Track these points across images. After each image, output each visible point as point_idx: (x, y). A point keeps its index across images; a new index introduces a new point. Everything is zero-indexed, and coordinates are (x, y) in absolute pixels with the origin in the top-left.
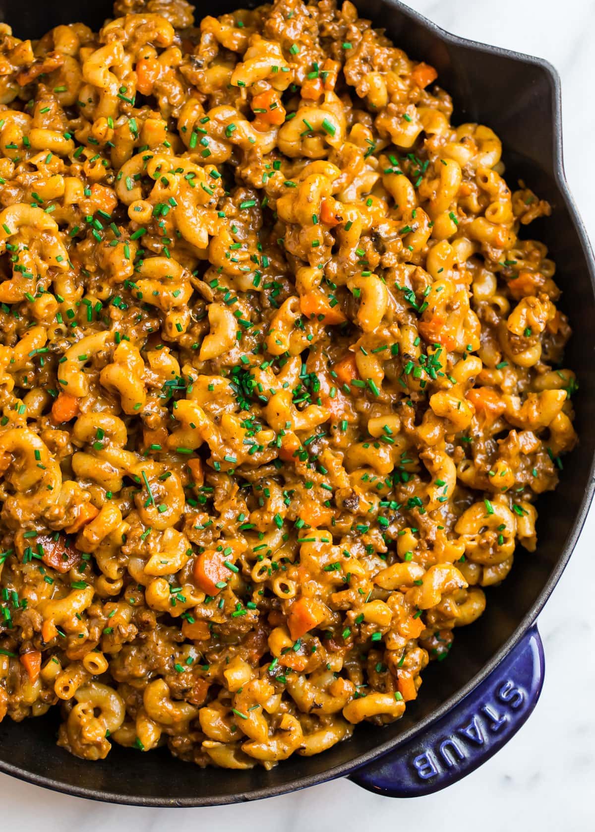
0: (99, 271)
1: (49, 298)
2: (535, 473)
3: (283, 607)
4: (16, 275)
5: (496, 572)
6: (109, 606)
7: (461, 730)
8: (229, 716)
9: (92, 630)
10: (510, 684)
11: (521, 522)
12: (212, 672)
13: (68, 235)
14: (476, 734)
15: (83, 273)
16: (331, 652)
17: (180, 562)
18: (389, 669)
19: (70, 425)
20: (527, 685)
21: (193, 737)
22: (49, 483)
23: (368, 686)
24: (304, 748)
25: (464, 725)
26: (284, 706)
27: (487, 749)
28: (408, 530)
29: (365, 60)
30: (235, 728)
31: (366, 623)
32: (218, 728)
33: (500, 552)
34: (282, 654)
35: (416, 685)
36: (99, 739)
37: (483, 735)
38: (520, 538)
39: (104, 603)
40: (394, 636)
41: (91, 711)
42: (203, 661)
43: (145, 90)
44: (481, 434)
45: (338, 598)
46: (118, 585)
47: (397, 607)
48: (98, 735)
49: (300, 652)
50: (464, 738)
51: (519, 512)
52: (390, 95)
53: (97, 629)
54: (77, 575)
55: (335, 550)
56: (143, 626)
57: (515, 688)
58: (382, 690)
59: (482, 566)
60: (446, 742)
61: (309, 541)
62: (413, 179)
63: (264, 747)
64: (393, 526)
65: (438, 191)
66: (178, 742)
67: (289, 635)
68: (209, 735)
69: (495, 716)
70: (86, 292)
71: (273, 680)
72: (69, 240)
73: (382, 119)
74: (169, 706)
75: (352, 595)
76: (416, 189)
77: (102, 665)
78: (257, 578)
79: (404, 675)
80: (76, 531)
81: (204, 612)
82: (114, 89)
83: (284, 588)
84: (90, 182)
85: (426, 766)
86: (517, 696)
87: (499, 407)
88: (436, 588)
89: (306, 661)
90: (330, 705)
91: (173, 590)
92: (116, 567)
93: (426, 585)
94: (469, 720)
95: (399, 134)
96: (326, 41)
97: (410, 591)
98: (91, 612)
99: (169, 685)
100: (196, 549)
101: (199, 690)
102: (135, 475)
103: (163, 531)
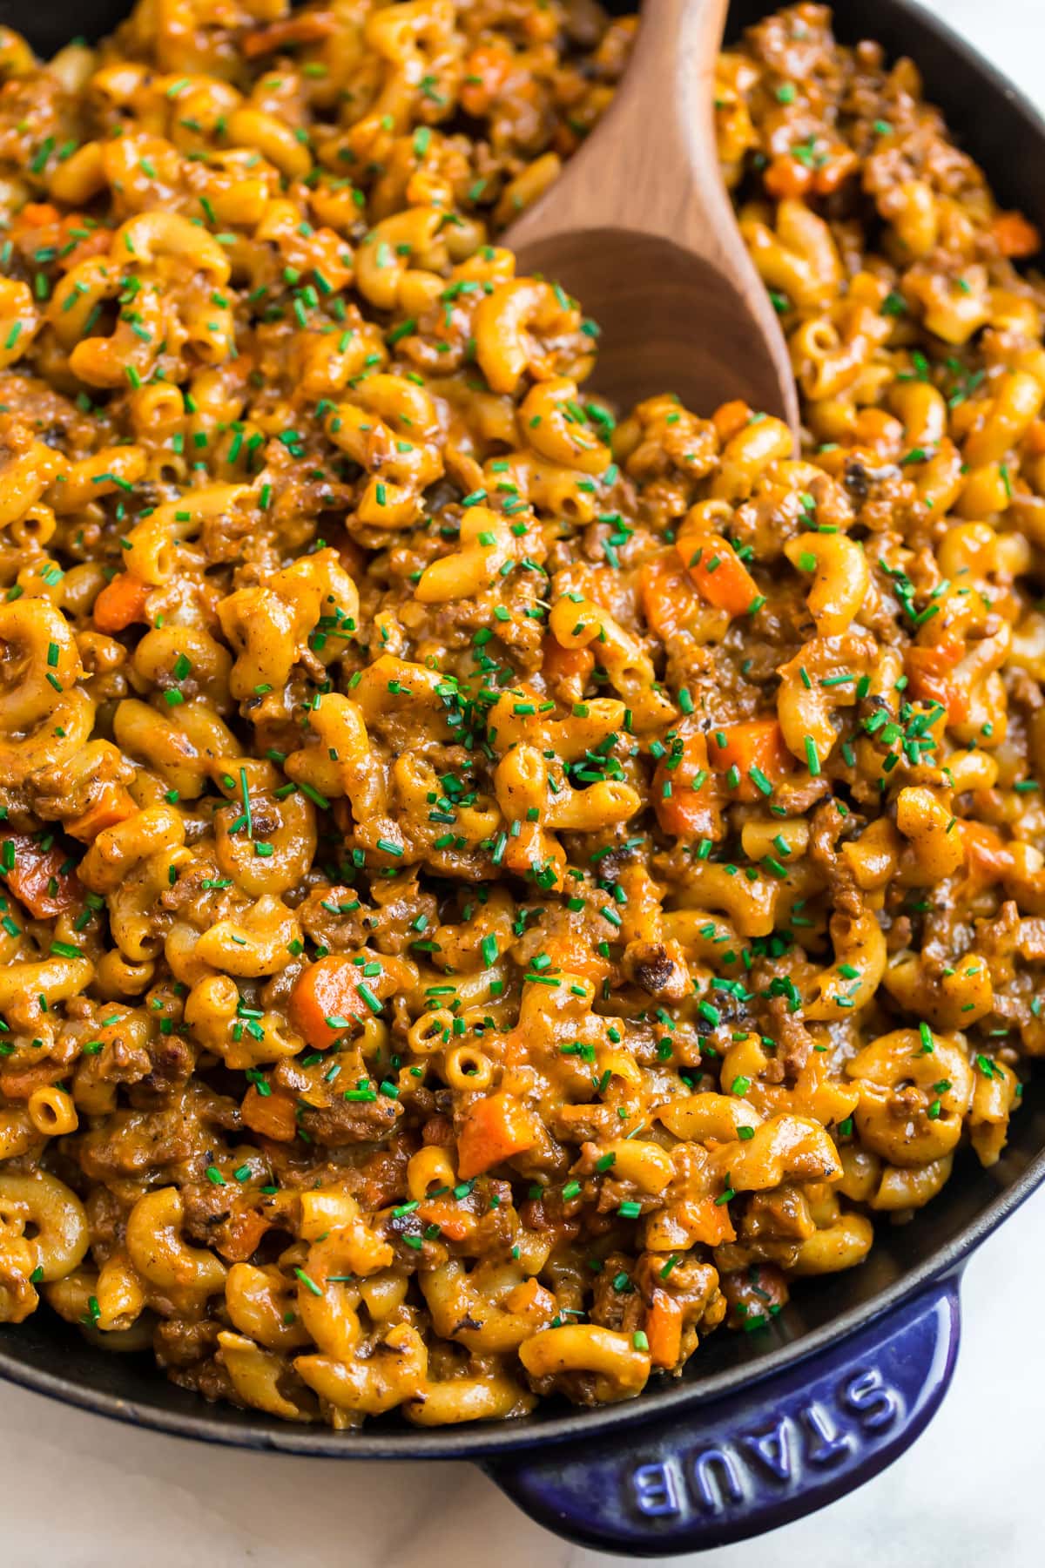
0: (281, 382)
1: (171, 393)
2: (1035, 1007)
3: (456, 1108)
4: (121, 330)
5: (910, 1184)
6: (112, 1007)
7: (750, 1440)
8: (288, 1294)
9: (62, 1040)
10: (875, 1376)
11: (984, 1089)
12: (280, 1201)
13: (245, 303)
14: (777, 1456)
15: (254, 382)
16: (531, 1228)
17: (269, 956)
18: (641, 1284)
19: (134, 633)
20: (910, 1391)
21: (205, 1328)
22: (60, 724)
23: (585, 1317)
24: (420, 1401)
25: (758, 1432)
26: (406, 1312)
27: (792, 1491)
28: (755, 1035)
29: (909, 159)
30: (292, 1318)
31: (616, 1178)
32: (258, 1307)
33: (928, 1133)
34: (428, 1196)
35: (683, 1347)
36: (16, 1273)
37: (791, 1461)
38: (975, 1120)
39: (104, 1002)
40: (666, 1220)
41: (19, 1223)
42: (272, 1182)
43: (474, 103)
44: (950, 904)
45: (570, 1113)
46: (142, 973)
47: (687, 1166)
48: (16, 1264)
49: (466, 1205)
50: (751, 1457)
51: (986, 1069)
52: (941, 238)
53: (73, 1042)
54: (67, 931)
55: (593, 1022)
56: (164, 1063)
57: (882, 1389)
58: (613, 1326)
59: (884, 1162)
60: (710, 1454)
61: (546, 982)
62: (947, 398)
63: (340, 1372)
64: (725, 1027)
65: (988, 419)
66: (174, 1329)
68: (237, 1322)
69: (828, 1431)
70: (244, 416)
71: (396, 1239)
72: (246, 313)
73: (913, 278)
74: (175, 1247)
75: (603, 1115)
76: (949, 414)
77: (65, 1117)
78: (417, 1041)
80: (85, 833)
81: (292, 1077)
82: (413, 69)
83: (468, 1066)
84: (314, 219)
85: (657, 1489)
86: (881, 1404)
87: (999, 859)
88: (777, 1151)
89: (473, 1224)
90: (497, 1328)
91: (244, 1011)
92: (144, 932)
93: (757, 1142)
94: (771, 1425)
95: (940, 309)
96: (846, 120)
97: (721, 1149)
98: (70, 1007)
99: (184, 1204)
100: (310, 947)
101: (245, 1229)
102: (223, 775)
103: (256, 899)
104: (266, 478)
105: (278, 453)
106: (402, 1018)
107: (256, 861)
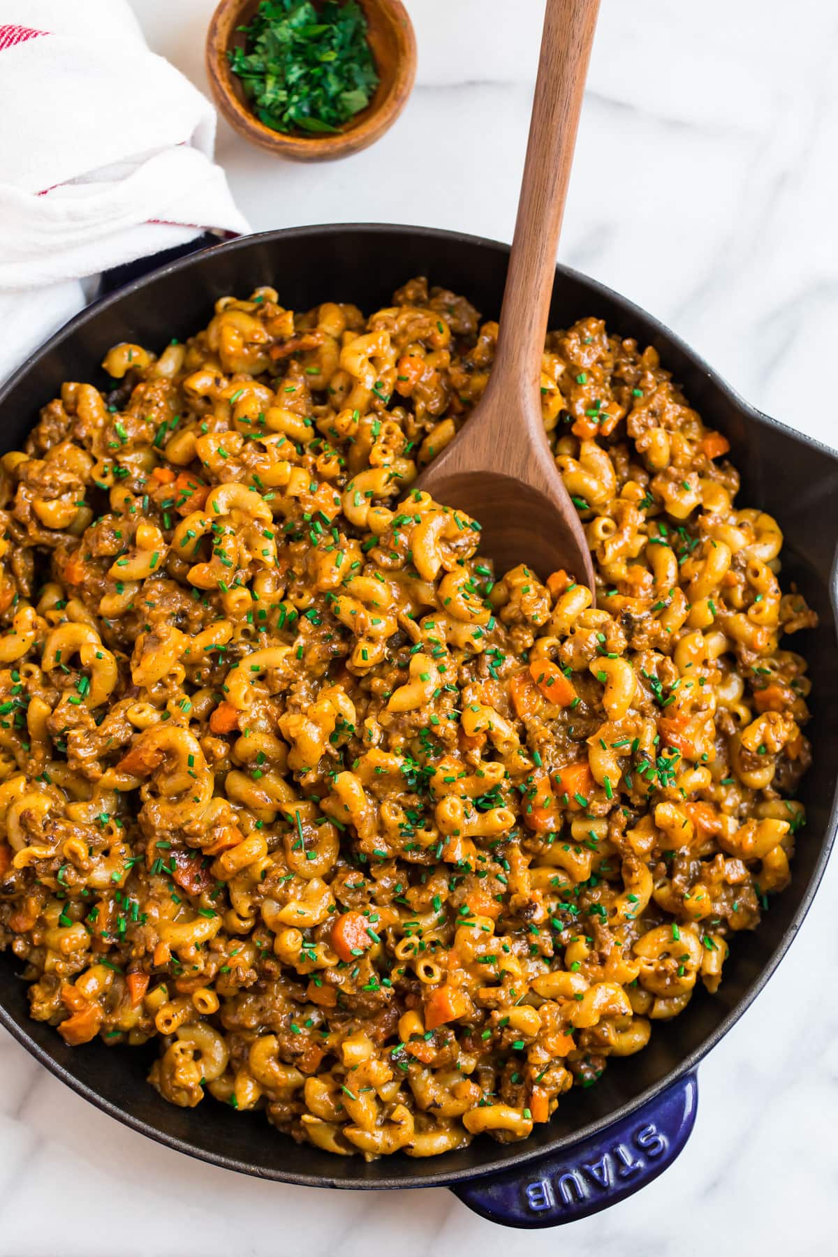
0: (305, 576)
1: (245, 593)
2: (735, 907)
3: (423, 992)
4: (215, 558)
5: (669, 1006)
6: (234, 943)
7: (587, 1167)
8: (337, 1093)
9: (208, 965)
10: (653, 1128)
11: (708, 957)
12: (330, 1041)
13: (281, 531)
14: (602, 1175)
15: (289, 576)
16: (466, 1051)
17: (318, 917)
18: (526, 1082)
19: (234, 735)
20: (671, 1134)
21: (294, 1107)
22: (197, 795)
23: (498, 1095)
24: (411, 1147)
25: (591, 1163)
26: (401, 1097)
27: (611, 1194)
28: (582, 938)
29: (653, 413)
30: (341, 1108)
31: (510, 1028)
32: (322, 1103)
33: (678, 984)
34: (410, 1041)
35: (550, 1108)
36: (191, 1084)
37: (609, 1177)
38: (703, 974)
39: (230, 940)
40: (538, 1048)
41: (190, 1053)
42: (324, 1028)
43: (404, 390)
44: (687, 853)
45: (487, 993)
46: (248, 924)
47: (548, 1017)
48: (191, 1080)
49: (430, 1044)
50: (587, 1175)
51: (708, 946)
52: (672, 458)
53: (214, 965)
54: (207, 901)
55: (495, 941)
56: (265, 975)
57: (657, 1135)
58: (512, 1103)
59: (654, 996)
60: (566, 1176)
61: (468, 925)
62: (678, 556)
63: (368, 1135)
64: (567, 931)
65: (701, 574)
66: (277, 1109)
67: (423, 1022)
68: (312, 1110)
69: (629, 1160)
70: (285, 597)
71: (393, 1064)
72: (283, 536)
73: (658, 483)
74: (276, 1067)
75: (502, 994)
76: (679, 567)
77: (212, 1005)
78: (400, 954)
79: (540, 1094)
80: (214, 854)
81: (334, 977)
82: (369, 381)
83: (428, 970)
84: (318, 477)
85: (539, 1196)
86: (657, 1143)
87: (713, 826)
88: (596, 1007)
89: (435, 1054)
90: (450, 1106)
91: (306, 945)
92: (249, 904)
93: (585, 1002)
94: (598, 1157)
95: (673, 502)
96: (617, 382)
97: (567, 1004)
98: (212, 945)
99: (280, 1044)
100: (340, 907)
101: (312, 1058)
102: (287, 814)
103: (308, 881)
104: (301, 641)
105: (305, 625)
106: (391, 939)
107: (307, 862)
